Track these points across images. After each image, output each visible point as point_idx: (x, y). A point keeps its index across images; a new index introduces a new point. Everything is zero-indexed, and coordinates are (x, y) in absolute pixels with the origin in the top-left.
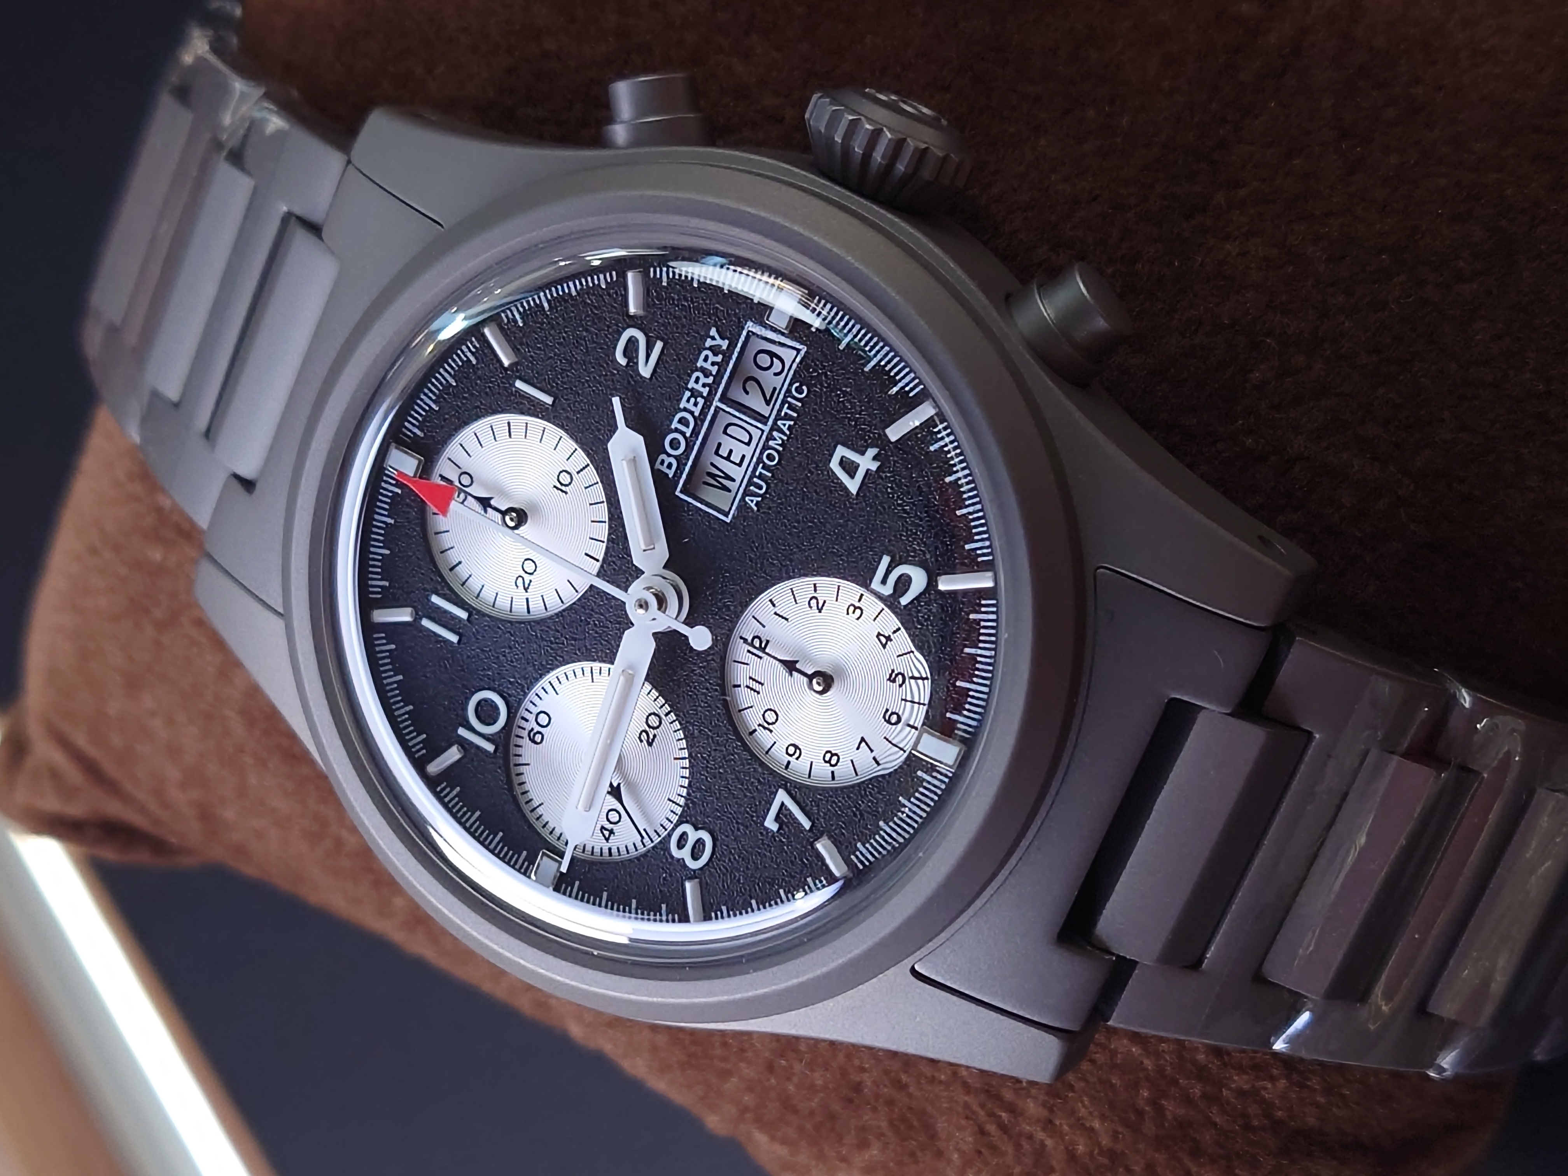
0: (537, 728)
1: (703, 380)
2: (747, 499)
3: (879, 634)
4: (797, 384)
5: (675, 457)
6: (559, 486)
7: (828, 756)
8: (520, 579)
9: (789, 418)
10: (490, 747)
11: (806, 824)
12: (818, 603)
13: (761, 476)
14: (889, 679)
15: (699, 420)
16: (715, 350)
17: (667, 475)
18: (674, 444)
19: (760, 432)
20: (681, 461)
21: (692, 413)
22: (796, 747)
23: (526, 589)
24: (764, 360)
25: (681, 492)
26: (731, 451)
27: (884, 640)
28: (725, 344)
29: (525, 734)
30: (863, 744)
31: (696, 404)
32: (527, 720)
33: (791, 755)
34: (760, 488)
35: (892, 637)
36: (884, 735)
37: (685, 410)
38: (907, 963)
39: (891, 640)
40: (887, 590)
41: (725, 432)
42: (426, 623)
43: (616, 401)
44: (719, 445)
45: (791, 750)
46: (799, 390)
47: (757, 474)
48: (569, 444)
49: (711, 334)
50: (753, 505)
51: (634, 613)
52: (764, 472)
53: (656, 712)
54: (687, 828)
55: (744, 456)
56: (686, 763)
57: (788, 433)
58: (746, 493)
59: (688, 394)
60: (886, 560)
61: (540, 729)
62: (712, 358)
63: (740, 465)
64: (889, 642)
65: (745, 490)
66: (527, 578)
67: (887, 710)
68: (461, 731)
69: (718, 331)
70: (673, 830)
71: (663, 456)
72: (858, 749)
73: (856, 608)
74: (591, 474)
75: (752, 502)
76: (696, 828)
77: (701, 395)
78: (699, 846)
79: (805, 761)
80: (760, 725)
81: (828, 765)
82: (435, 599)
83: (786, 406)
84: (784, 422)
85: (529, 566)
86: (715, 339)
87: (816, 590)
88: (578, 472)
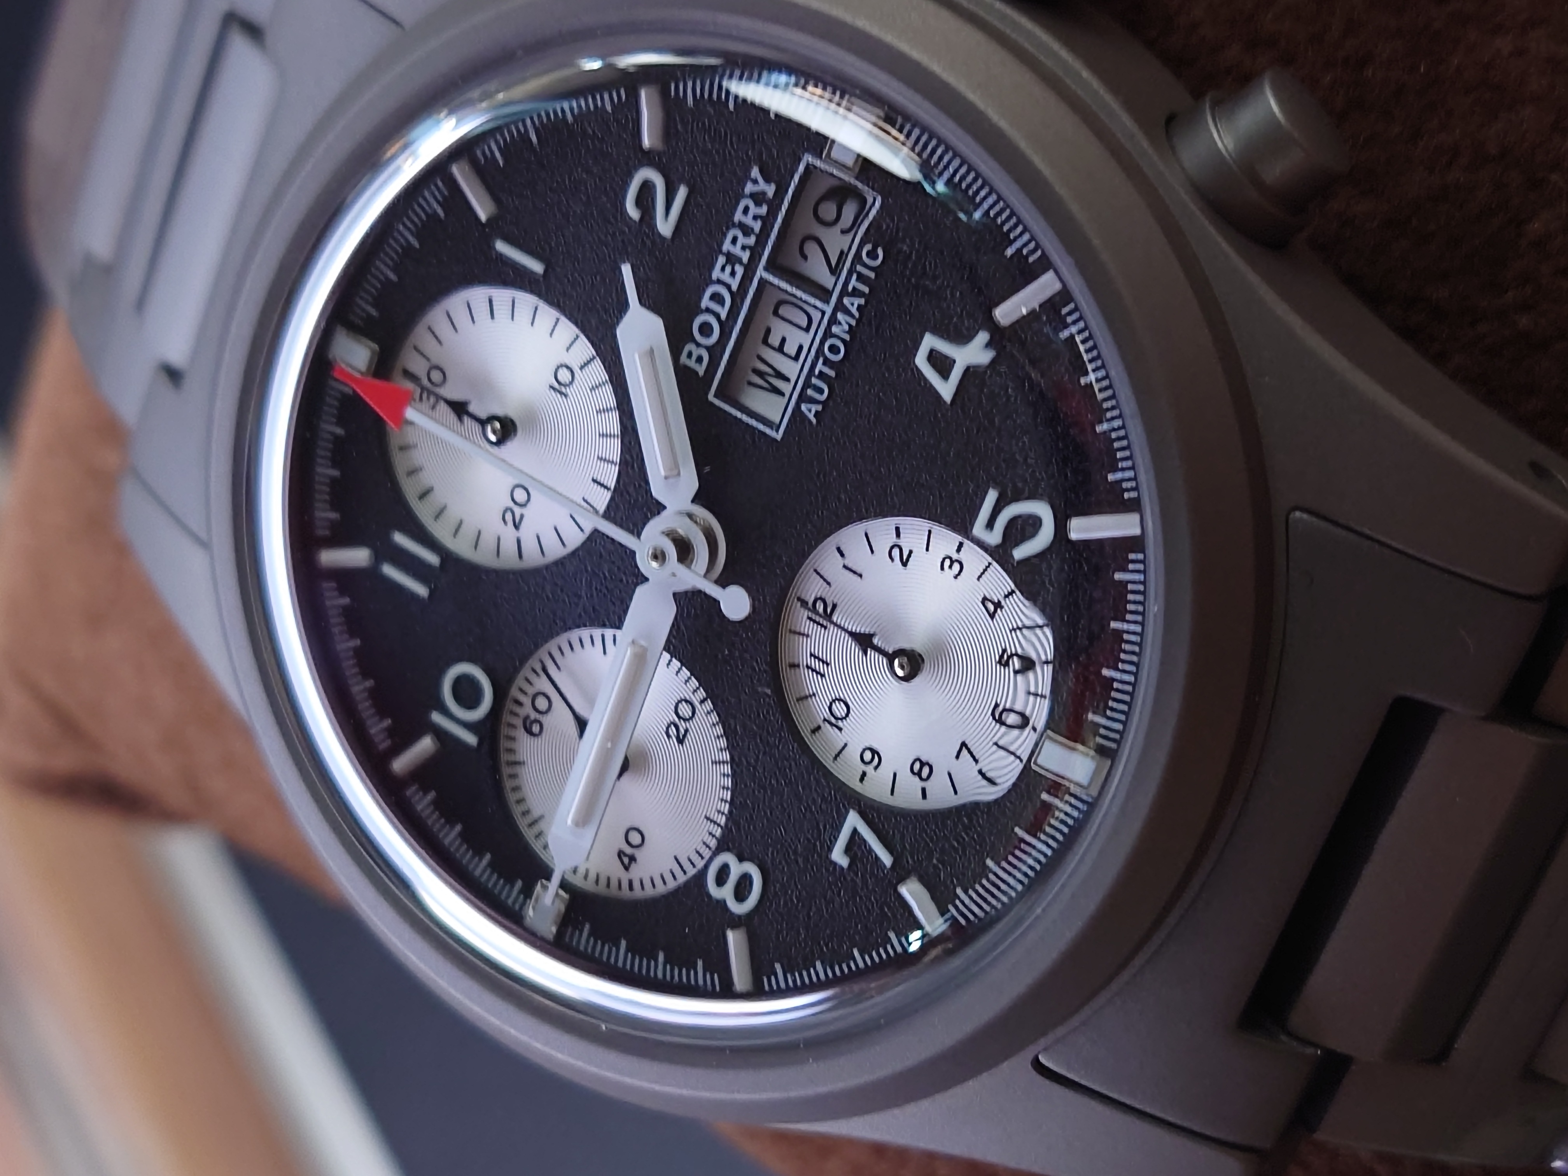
0: (533, 715)
1: (741, 240)
2: (803, 407)
3: (984, 600)
4: (868, 247)
5: (708, 348)
6: (556, 385)
7: (917, 766)
8: (509, 513)
9: (860, 294)
10: (471, 739)
11: (886, 859)
12: (901, 554)
13: (822, 376)
14: (1000, 662)
15: (738, 296)
16: (758, 198)
17: (697, 373)
18: (706, 329)
19: (819, 315)
20: (715, 352)
21: (728, 287)
22: (874, 752)
23: (517, 527)
24: (828, 212)
25: (716, 396)
26: (784, 340)
27: (991, 607)
28: (770, 190)
29: (519, 722)
30: (965, 752)
31: (733, 274)
32: (521, 704)
33: (867, 764)
34: (821, 391)
35: (1003, 603)
36: (995, 739)
38: (1027, 1056)
39: (1002, 607)
40: (994, 538)
41: (776, 313)
42: (387, 569)
43: (626, 270)
44: (768, 331)
45: (868, 756)
46: (872, 255)
47: (817, 372)
48: (567, 329)
49: (753, 175)
50: (811, 416)
51: (646, 565)
52: (826, 370)
53: (688, 698)
54: (728, 858)
55: (801, 348)
56: (727, 769)
57: (857, 314)
58: (803, 398)
59: (721, 260)
60: (992, 496)
61: (538, 716)
62: (753, 210)
63: (796, 358)
64: (999, 610)
65: (800, 395)
66: (517, 511)
67: (997, 705)
68: (436, 719)
69: (761, 171)
70: (711, 860)
71: (691, 346)
72: (957, 757)
73: (953, 561)
74: (598, 371)
75: (810, 411)
76: (741, 859)
77: (740, 261)
78: (744, 884)
79: (886, 772)
80: (825, 720)
81: (917, 779)
82: (400, 539)
83: (855, 277)
84: (852, 299)
85: (520, 495)
86: (758, 182)
87: (899, 536)
88: (581, 368)
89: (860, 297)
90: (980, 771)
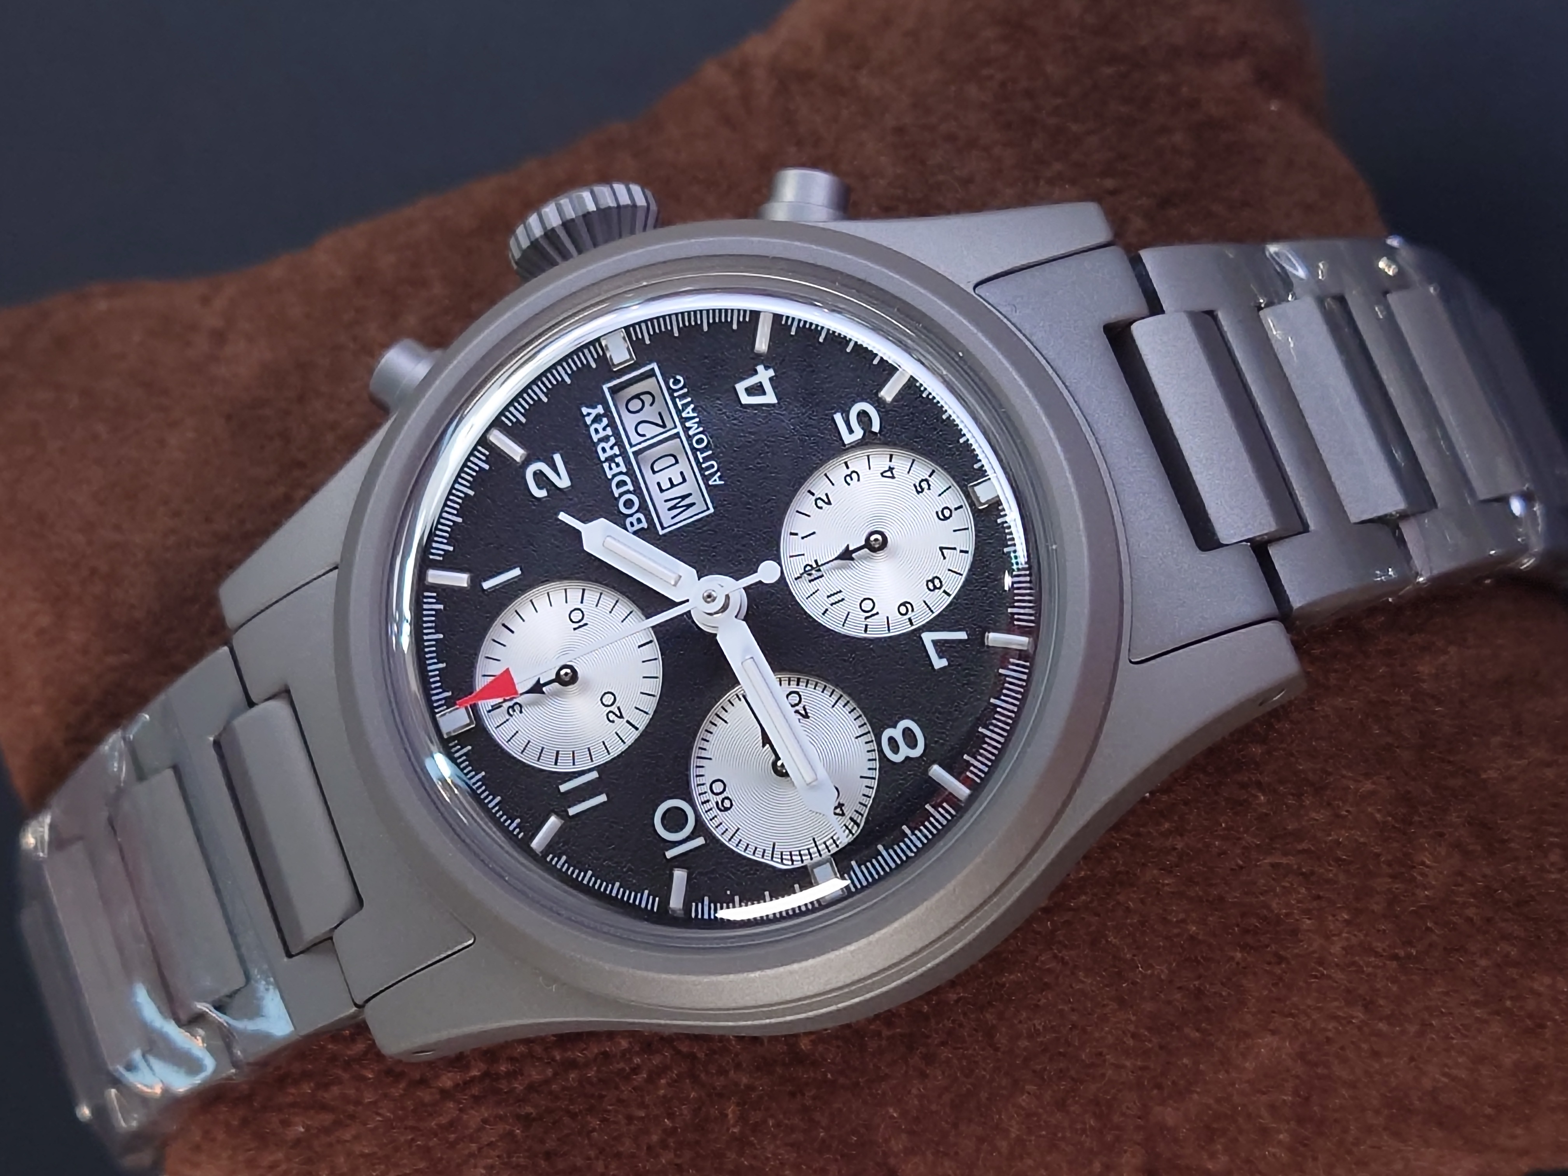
0: (719, 798)
1: (607, 446)
2: (710, 483)
3: (882, 474)
4: (672, 380)
5: (637, 512)
6: (576, 625)
7: (931, 586)
8: (611, 714)
9: (687, 404)
10: (700, 841)
11: (962, 636)
12: (823, 501)
13: (706, 459)
14: (918, 492)
15: (630, 472)
16: (597, 419)
17: (643, 527)
18: (629, 504)
19: (678, 439)
20: (643, 509)
21: (621, 473)
22: (904, 604)
23: (621, 717)
24: (635, 404)
25: (663, 529)
26: (670, 480)
27: (889, 474)
28: (600, 409)
29: (716, 811)
30: (945, 551)
31: (618, 465)
32: (708, 801)
33: (906, 614)
34: (713, 466)
35: (892, 465)
36: (952, 530)
37: (614, 476)
38: (1124, 662)
39: (894, 468)
40: (859, 433)
41: (655, 471)
42: (572, 811)
43: (563, 516)
44: (659, 484)
45: (903, 610)
46: (677, 382)
47: (701, 461)
48: (557, 589)
49: (585, 413)
50: (718, 482)
52: (705, 454)
53: (789, 691)
54: (888, 733)
55: (684, 472)
57: (695, 415)
58: (706, 479)
59: (606, 466)
60: (838, 418)
61: (723, 796)
62: (600, 427)
63: (684, 480)
64: (894, 471)
65: (704, 481)
66: (614, 708)
67: (937, 512)
68: (670, 854)
69: (587, 407)
70: (879, 744)
71: (629, 519)
72: (945, 558)
73: (850, 476)
74: (593, 590)
75: (715, 481)
76: (894, 727)
77: (617, 456)
78: (908, 734)
79: (919, 606)
80: (866, 618)
81: (937, 591)
82: (563, 788)
83: (677, 400)
84: (687, 411)
85: (608, 699)
86: (590, 413)
87: (813, 494)
88: (582, 602)
89: (689, 406)
90: (961, 551)
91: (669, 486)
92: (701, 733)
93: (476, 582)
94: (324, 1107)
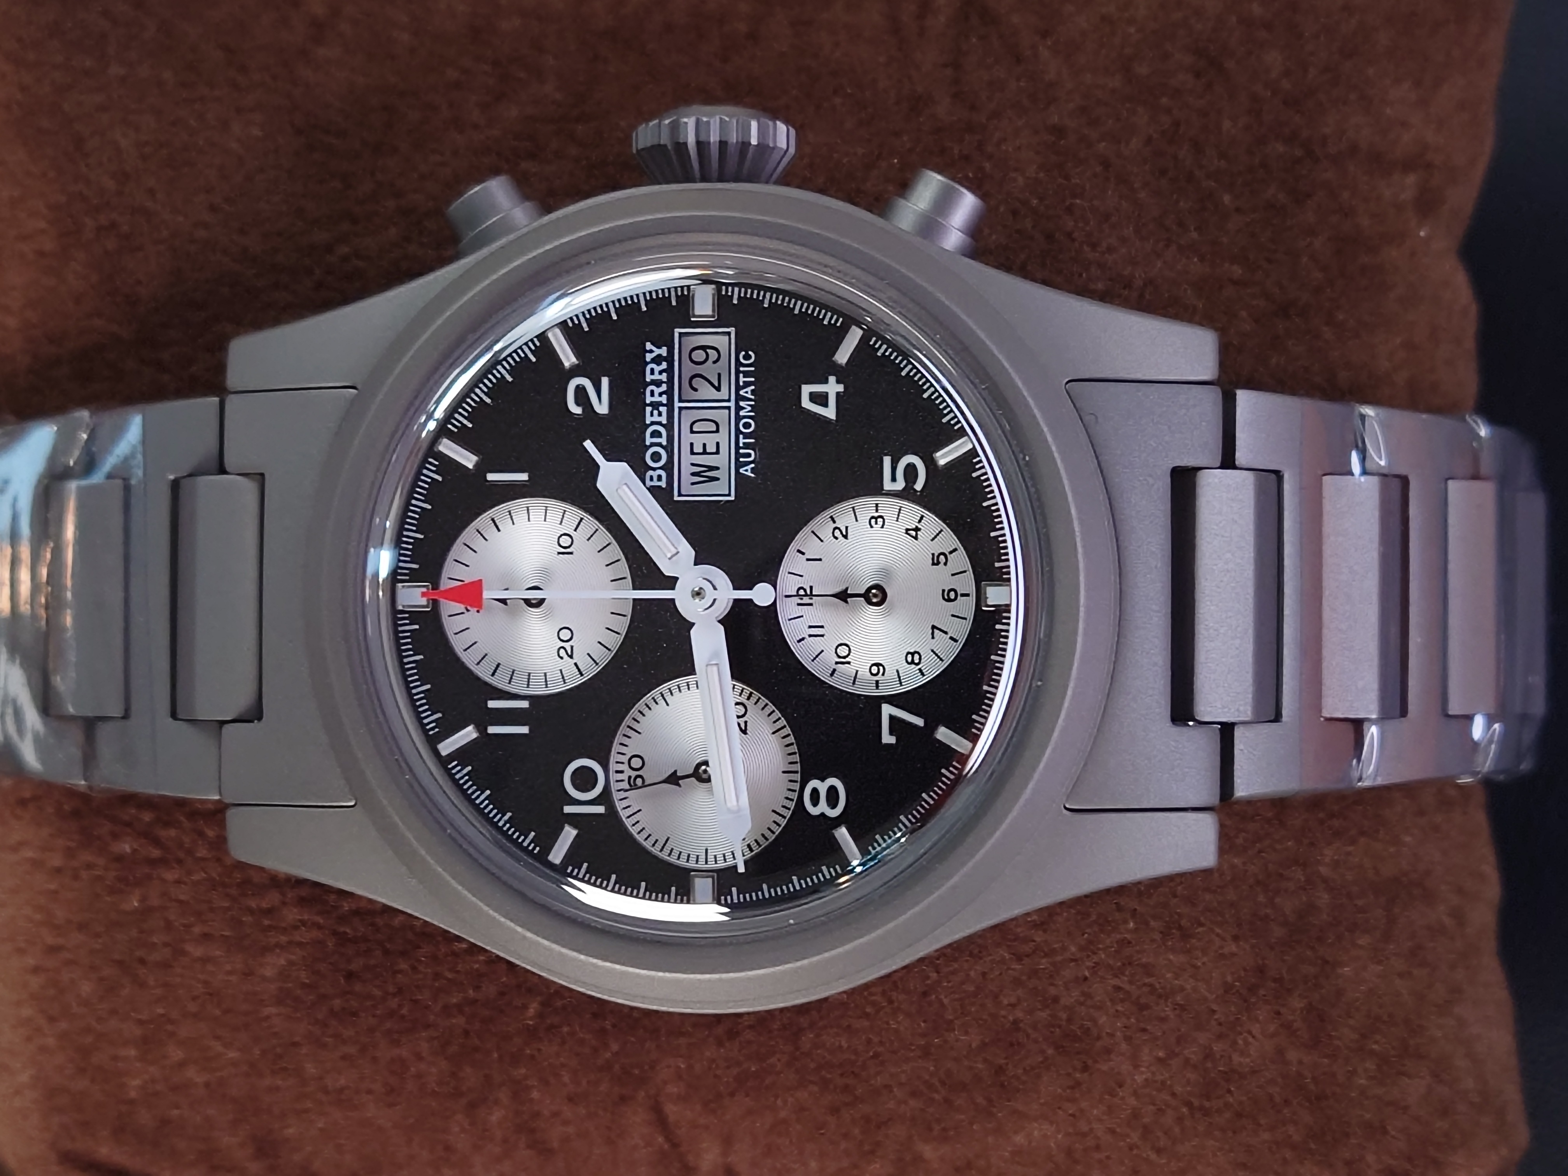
0: (634, 774)
1: (657, 391)
2: (741, 471)
3: (907, 531)
4: (743, 353)
5: (661, 468)
6: (562, 550)
7: (910, 659)
8: (562, 651)
10: (600, 809)
11: (919, 722)
12: (841, 533)
13: (747, 446)
14: (933, 564)
15: (668, 426)
16: (658, 360)
17: (660, 488)
18: (656, 457)
19: (727, 411)
20: (667, 470)
21: (659, 423)
22: (877, 665)
23: (571, 657)
24: (699, 355)
25: (679, 495)
26: (704, 445)
27: (913, 533)
28: (664, 351)
29: (625, 785)
31: (660, 414)
32: (622, 772)
33: (876, 675)
34: (749, 455)
35: (920, 526)
36: (950, 614)
37: (653, 423)
38: (1058, 805)
39: (920, 529)
40: (900, 485)
41: (692, 432)
42: (492, 730)
43: (588, 444)
44: (692, 444)
45: (874, 670)
46: (747, 357)
47: (741, 445)
48: (557, 507)
49: (648, 348)
50: (749, 474)
52: (747, 441)
53: (738, 701)
54: (813, 785)
56: (787, 730)
57: (753, 397)
58: (739, 465)
59: (648, 409)
60: (887, 461)
61: (638, 773)
62: (657, 369)
63: (717, 452)
64: (919, 532)
65: (736, 463)
66: (567, 646)
67: (943, 591)
68: (568, 809)
69: (653, 344)
70: (801, 794)
71: (650, 473)
72: (933, 638)
73: (876, 518)
74: (590, 523)
75: (747, 471)
76: (823, 780)
77: (661, 404)
78: (833, 792)
79: (891, 673)
80: (837, 663)
81: (913, 666)
82: (492, 704)
83: (741, 375)
84: (746, 390)
85: (565, 635)
86: (653, 351)
87: (834, 522)
88: (575, 530)
89: (750, 386)
90: (951, 638)
91: (701, 451)
92: (640, 705)
93: (482, 468)
94: (157, 842)
